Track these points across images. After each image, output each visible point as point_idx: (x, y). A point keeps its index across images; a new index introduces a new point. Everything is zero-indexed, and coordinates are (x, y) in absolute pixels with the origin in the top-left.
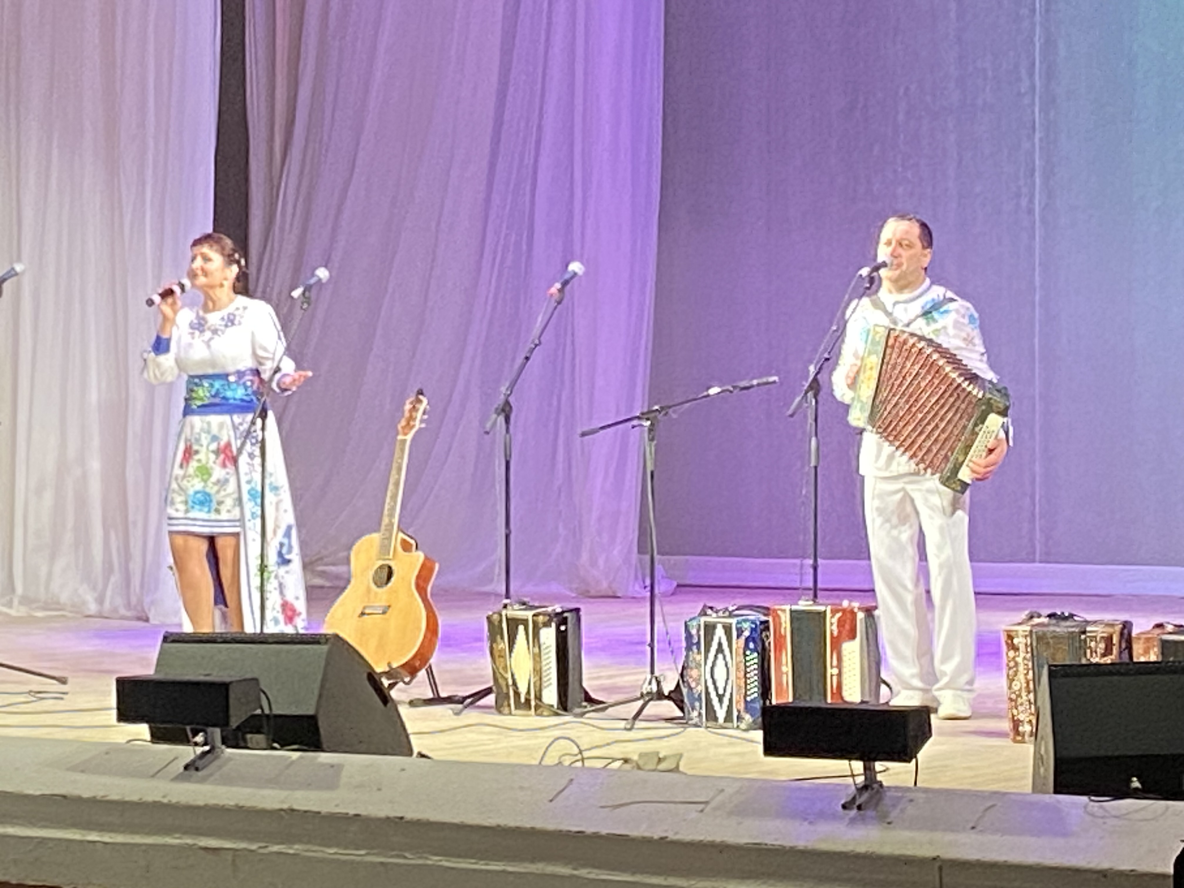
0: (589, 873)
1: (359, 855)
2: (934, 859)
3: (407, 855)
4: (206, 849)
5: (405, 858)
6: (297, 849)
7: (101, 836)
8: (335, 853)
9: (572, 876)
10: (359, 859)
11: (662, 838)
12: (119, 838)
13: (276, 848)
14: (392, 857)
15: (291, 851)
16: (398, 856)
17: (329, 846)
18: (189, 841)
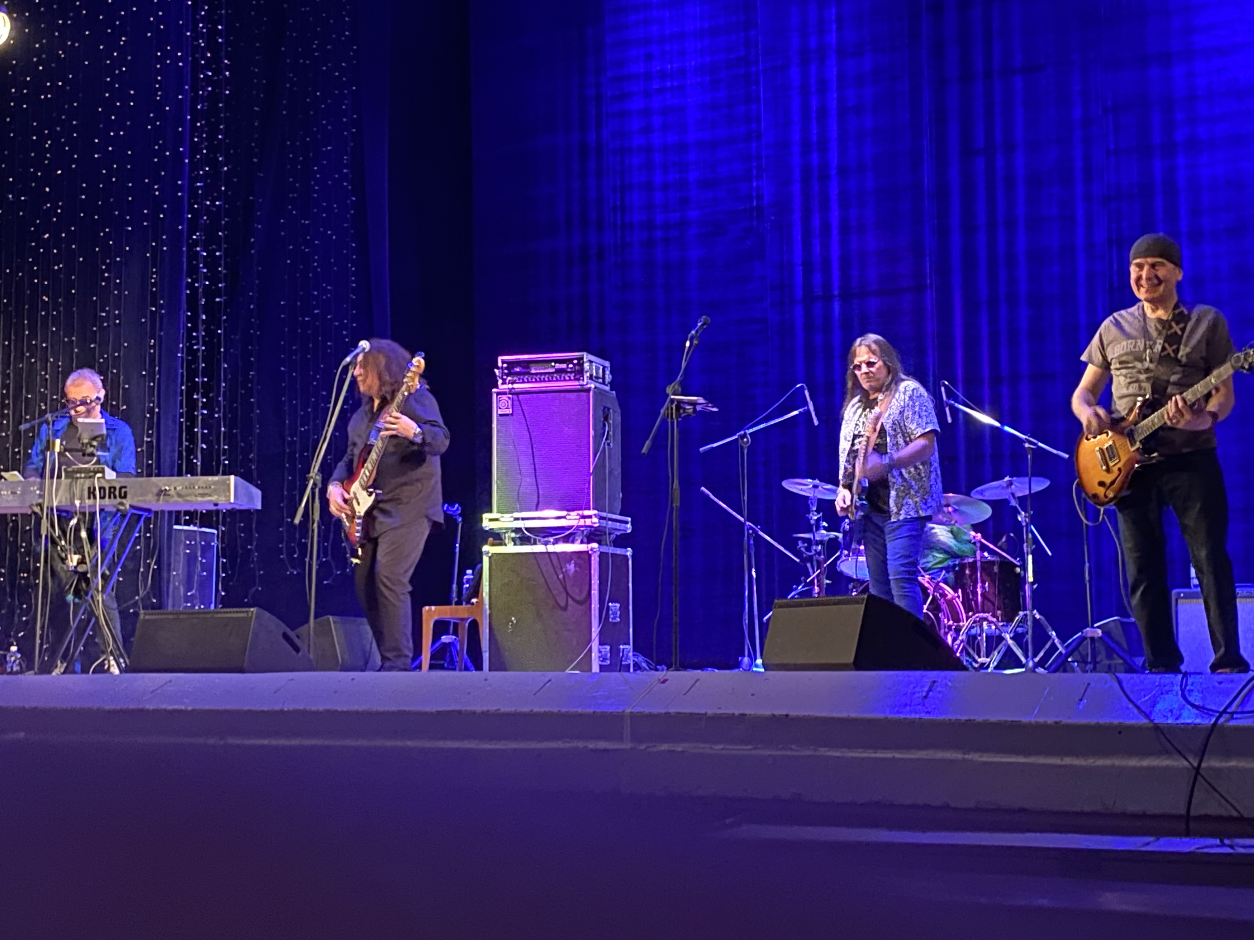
0: (980, 757)
1: (745, 750)
3: (794, 747)
4: (597, 750)
5: (791, 749)
6: (683, 747)
7: (496, 745)
8: (722, 749)
9: (964, 760)
10: (747, 753)
11: (1056, 723)
12: (513, 745)
14: (781, 749)
15: (680, 750)
16: (786, 749)
17: (716, 742)
18: (580, 745)
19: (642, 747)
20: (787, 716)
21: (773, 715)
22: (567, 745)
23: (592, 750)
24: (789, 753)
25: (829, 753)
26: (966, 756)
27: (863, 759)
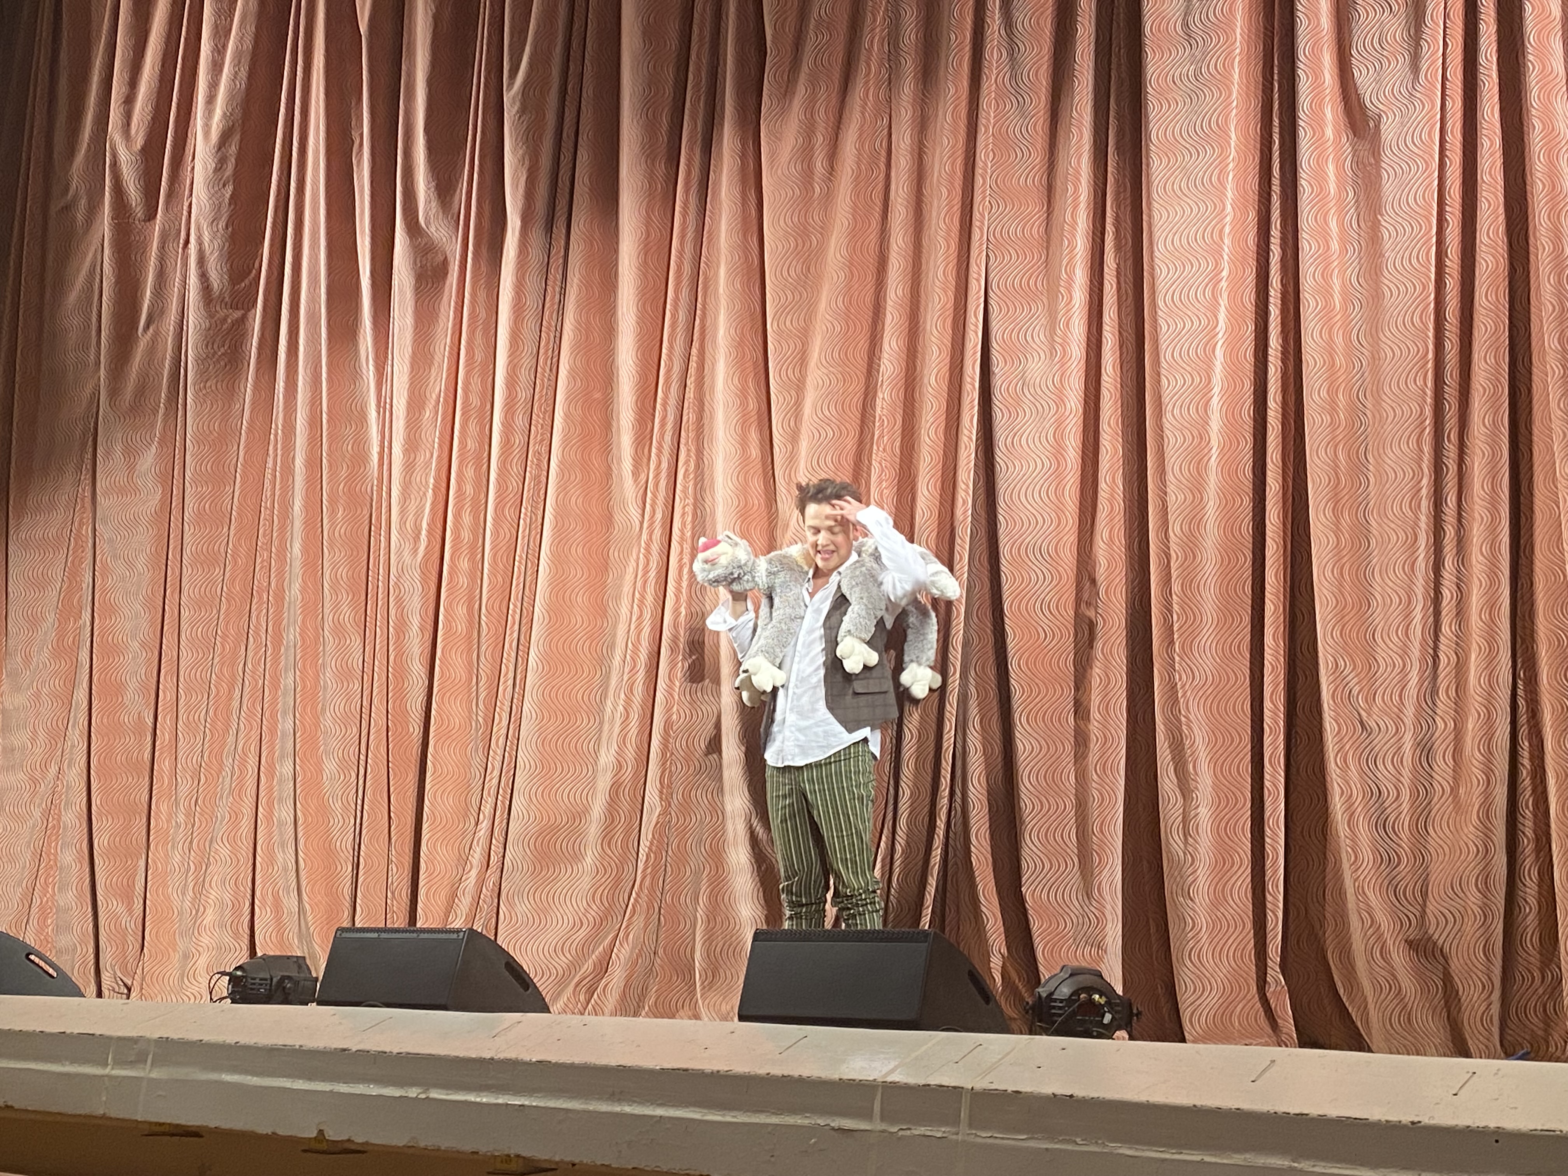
0: (1314, 1166)
1: (1020, 1140)
3: (1078, 1140)
4: (840, 1130)
5: (1076, 1143)
8: (990, 1137)
9: (1290, 1170)
10: (1021, 1144)
11: (1413, 1123)
12: (744, 1118)
13: (920, 1130)
14: (1059, 1142)
15: (939, 1135)
16: (1068, 1142)
18: (821, 1122)
19: (894, 1129)
20: (1071, 1096)
21: (1055, 1095)
22: (806, 1122)
23: (833, 1129)
24: (1070, 1147)
25: (1121, 1151)
26: (1296, 1165)
27: (1164, 1160)
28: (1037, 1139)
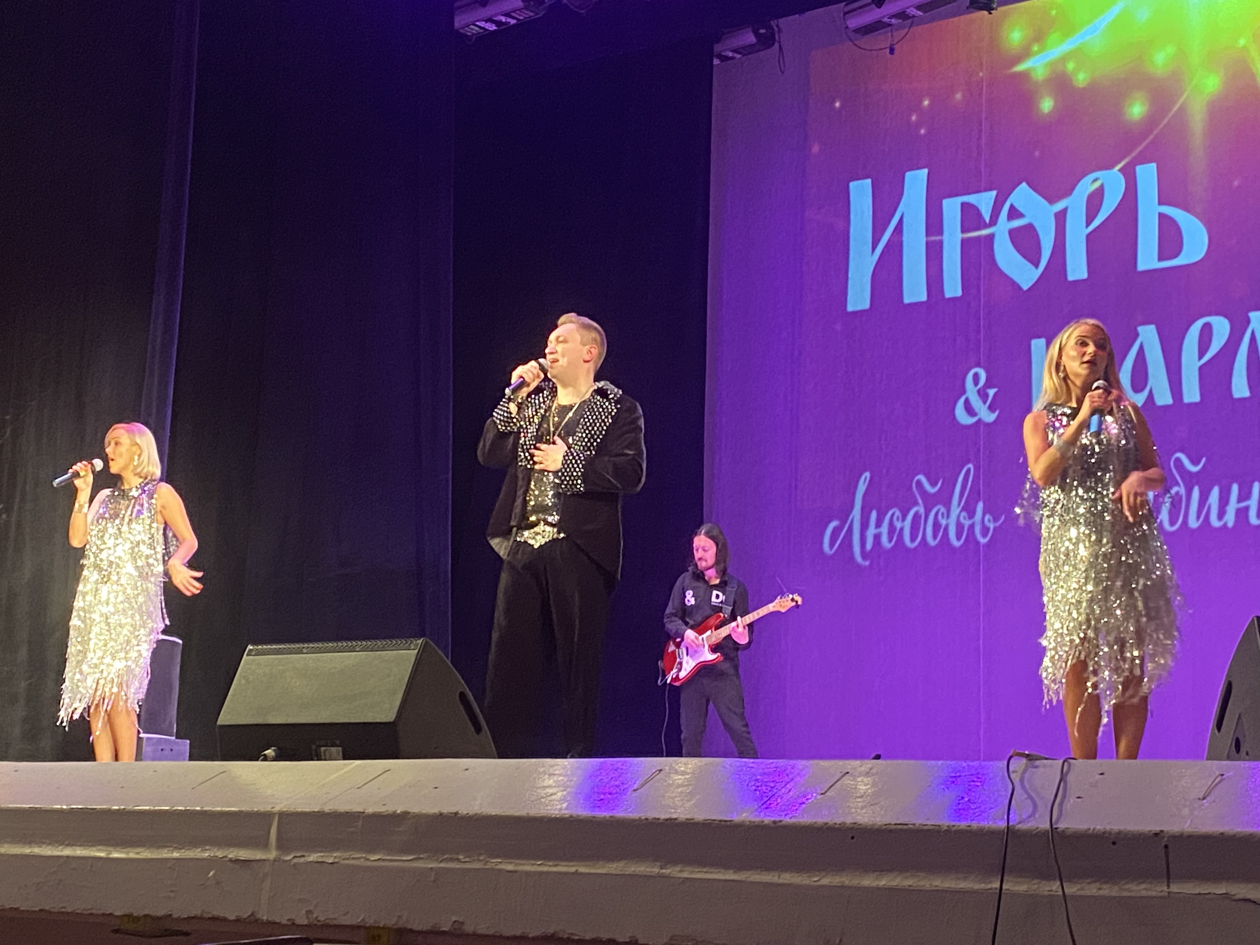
0: (681, 871)
1: (405, 861)
2: (1156, 834)
3: (461, 857)
4: (237, 861)
5: (460, 861)
6: (335, 857)
7: (128, 853)
8: (379, 860)
9: (660, 875)
10: (408, 865)
12: (145, 854)
13: (313, 857)
14: (446, 860)
15: (331, 861)
16: (451, 860)
17: (373, 851)
18: (220, 854)
20: (456, 814)
21: (441, 814)
22: (206, 855)
24: (453, 865)
25: (502, 866)
28: (422, 859)
